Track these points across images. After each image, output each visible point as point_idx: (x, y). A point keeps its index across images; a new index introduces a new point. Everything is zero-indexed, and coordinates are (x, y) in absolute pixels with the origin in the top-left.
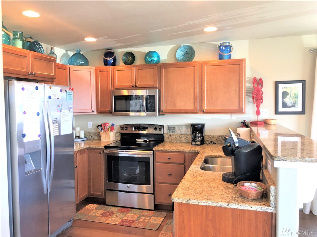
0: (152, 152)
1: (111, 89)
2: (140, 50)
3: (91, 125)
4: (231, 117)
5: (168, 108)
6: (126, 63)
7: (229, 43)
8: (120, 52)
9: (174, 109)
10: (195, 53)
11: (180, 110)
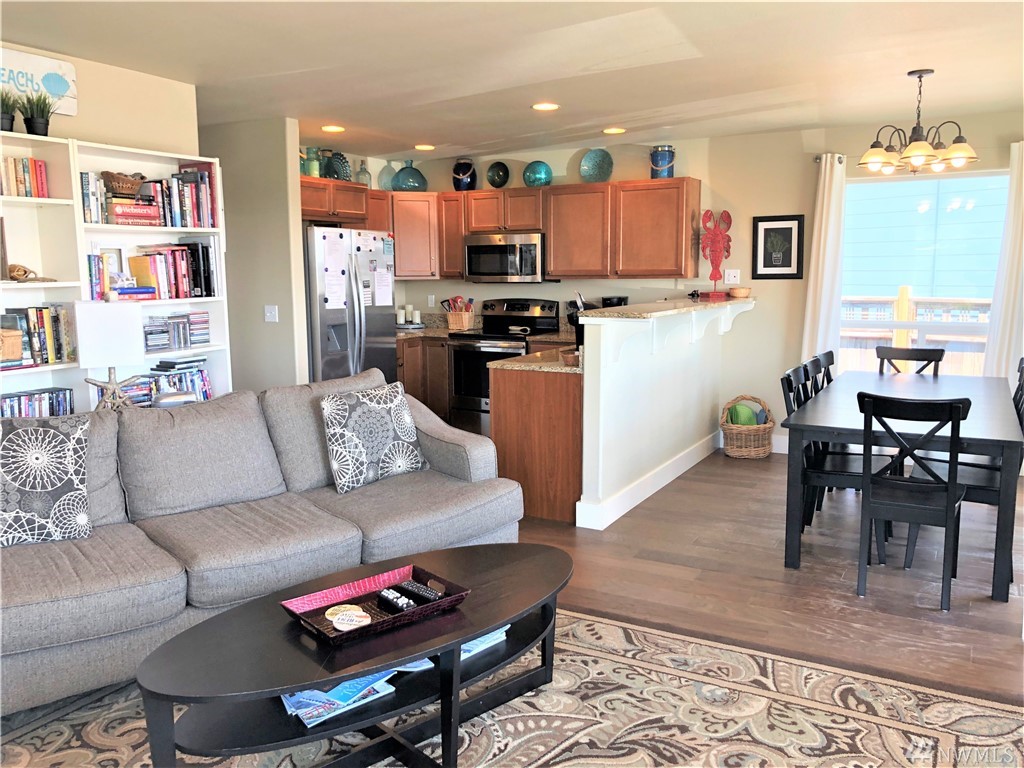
0: (524, 344)
1: (464, 233)
2: (516, 158)
3: (432, 301)
4: (676, 285)
5: (560, 268)
6: (493, 183)
7: (669, 146)
8: (483, 162)
10: (612, 163)
11: (579, 271)
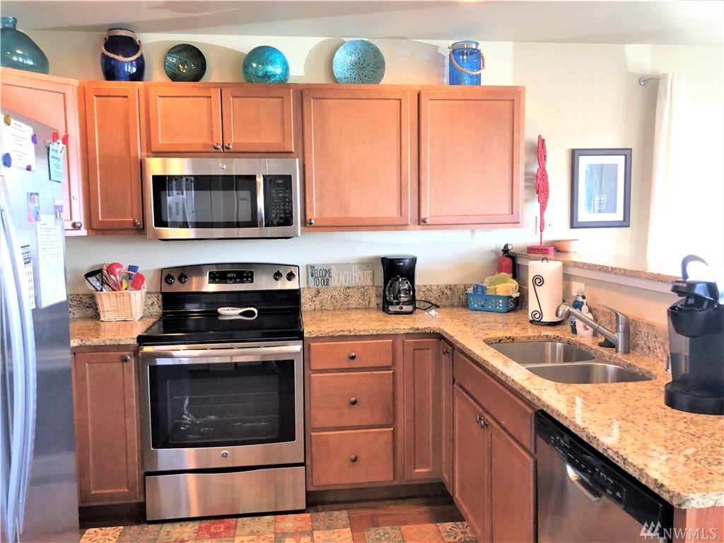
1: (139, 155)
5: (327, 215)
7: (477, 44)
9: (343, 216)
11: (360, 219)
